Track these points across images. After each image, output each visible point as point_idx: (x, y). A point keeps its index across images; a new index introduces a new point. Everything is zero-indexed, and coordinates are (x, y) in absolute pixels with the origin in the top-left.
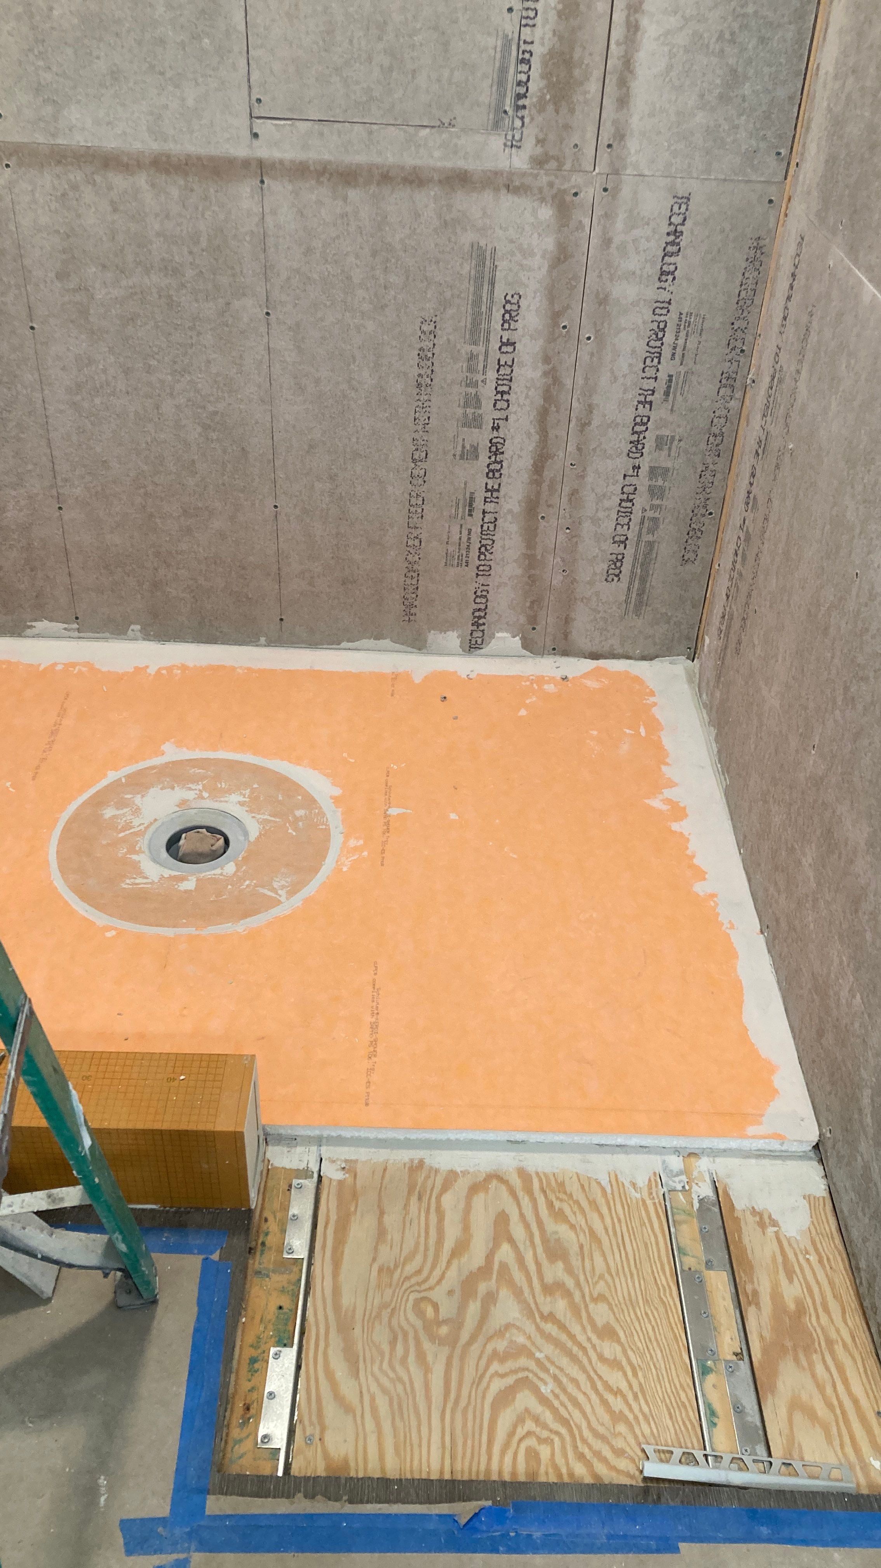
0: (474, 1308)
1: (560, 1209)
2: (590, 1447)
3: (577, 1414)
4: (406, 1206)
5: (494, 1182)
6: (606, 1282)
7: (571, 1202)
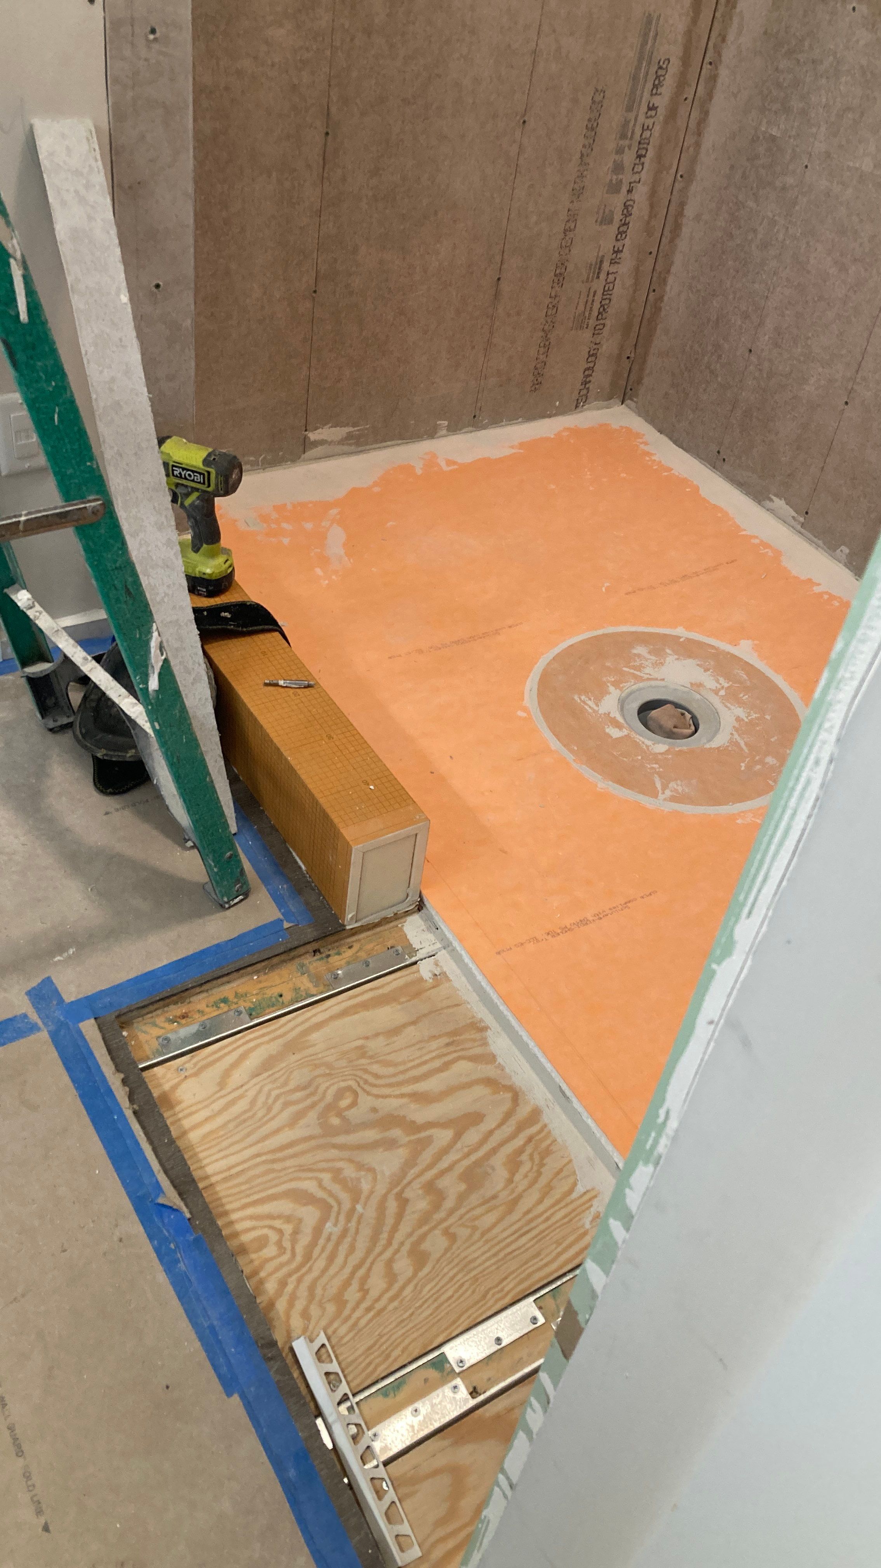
0: (371, 1135)
1: (521, 1163)
2: (297, 1287)
3: (321, 1264)
4: (434, 1038)
5: (509, 1095)
6: (471, 1236)
7: (535, 1168)
